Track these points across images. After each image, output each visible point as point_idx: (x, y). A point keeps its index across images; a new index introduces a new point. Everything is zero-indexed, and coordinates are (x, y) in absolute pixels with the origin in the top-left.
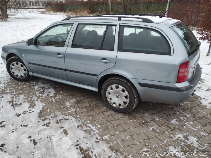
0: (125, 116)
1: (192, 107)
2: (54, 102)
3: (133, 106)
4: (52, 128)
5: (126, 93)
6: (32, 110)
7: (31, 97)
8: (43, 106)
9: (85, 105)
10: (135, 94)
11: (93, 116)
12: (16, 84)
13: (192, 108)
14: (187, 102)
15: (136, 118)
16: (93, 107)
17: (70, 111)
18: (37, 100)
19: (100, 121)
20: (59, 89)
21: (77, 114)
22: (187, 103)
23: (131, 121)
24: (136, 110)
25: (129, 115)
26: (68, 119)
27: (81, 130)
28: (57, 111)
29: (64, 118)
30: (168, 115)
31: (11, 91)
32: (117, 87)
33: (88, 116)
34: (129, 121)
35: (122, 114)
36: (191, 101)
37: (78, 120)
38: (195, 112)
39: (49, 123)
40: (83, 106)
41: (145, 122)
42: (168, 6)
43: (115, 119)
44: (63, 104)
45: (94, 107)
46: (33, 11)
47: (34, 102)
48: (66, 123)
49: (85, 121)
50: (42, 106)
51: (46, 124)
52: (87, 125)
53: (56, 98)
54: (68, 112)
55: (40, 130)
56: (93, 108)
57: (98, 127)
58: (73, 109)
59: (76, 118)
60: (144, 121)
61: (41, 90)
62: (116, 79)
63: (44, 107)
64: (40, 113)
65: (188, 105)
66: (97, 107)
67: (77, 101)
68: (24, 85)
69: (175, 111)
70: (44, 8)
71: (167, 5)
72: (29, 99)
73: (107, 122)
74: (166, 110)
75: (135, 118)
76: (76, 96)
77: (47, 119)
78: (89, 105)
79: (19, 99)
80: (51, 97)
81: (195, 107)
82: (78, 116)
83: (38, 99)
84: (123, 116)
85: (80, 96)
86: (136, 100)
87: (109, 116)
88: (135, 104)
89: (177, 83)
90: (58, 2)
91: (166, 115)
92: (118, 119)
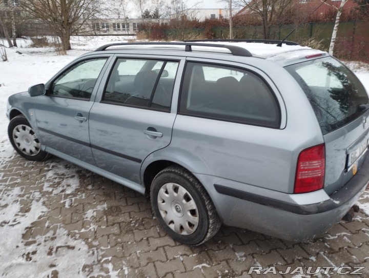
0: (191, 252)
1: (352, 246)
2: (67, 206)
3: (206, 235)
4: (34, 263)
5: (192, 204)
6: (19, 219)
7: (31, 193)
8: (43, 214)
9: (121, 219)
10: (209, 207)
11: (124, 246)
12: (20, 165)
13: (350, 250)
14: (343, 233)
15: (214, 260)
16: (135, 224)
17: (86, 229)
18: (38, 201)
19: (133, 259)
20: (88, 181)
21: (95, 238)
22: (344, 235)
23: (200, 266)
24: (220, 242)
25: (200, 253)
26: (73, 248)
27: (88, 276)
28: (63, 227)
29: (69, 244)
30: (290, 261)
31: (5, 178)
32: (176, 189)
33: (115, 245)
34: (194, 267)
35: (187, 248)
36: (354, 232)
37: (91, 252)
38: (355, 261)
39: (34, 253)
40: (115, 222)
41: (229, 272)
42: (336, 25)
43: (167, 256)
44: (81, 212)
45: (137, 225)
46: (117, 39)
47: (31, 203)
48: (66, 256)
49: (103, 256)
50: (41, 214)
51: (29, 253)
52: (105, 265)
53: (73, 199)
54: (83, 230)
55: (11, 266)
56: (134, 226)
57: (124, 273)
58: (94, 226)
59: (91, 246)
60: (227, 271)
61: (56, 181)
62: (174, 173)
63: (43, 216)
64: (30, 228)
65: (345, 240)
66: (143, 225)
67: (110, 208)
68: (33, 167)
69: (308, 254)
70: (135, 33)
71: (334, 24)
72: (25, 198)
73: (148, 263)
74: (288, 248)
75: (211, 259)
76: (113, 197)
77: (35, 242)
78: (128, 220)
79: (8, 195)
80: (67, 196)
81: (360, 247)
82: (96, 243)
83: (40, 198)
84: (188, 253)
85: (121, 199)
86: (211, 221)
87: (157, 249)
88: (210, 230)
89: (295, 192)
90: (159, 23)
91: (285, 261)
92: (174, 259)
